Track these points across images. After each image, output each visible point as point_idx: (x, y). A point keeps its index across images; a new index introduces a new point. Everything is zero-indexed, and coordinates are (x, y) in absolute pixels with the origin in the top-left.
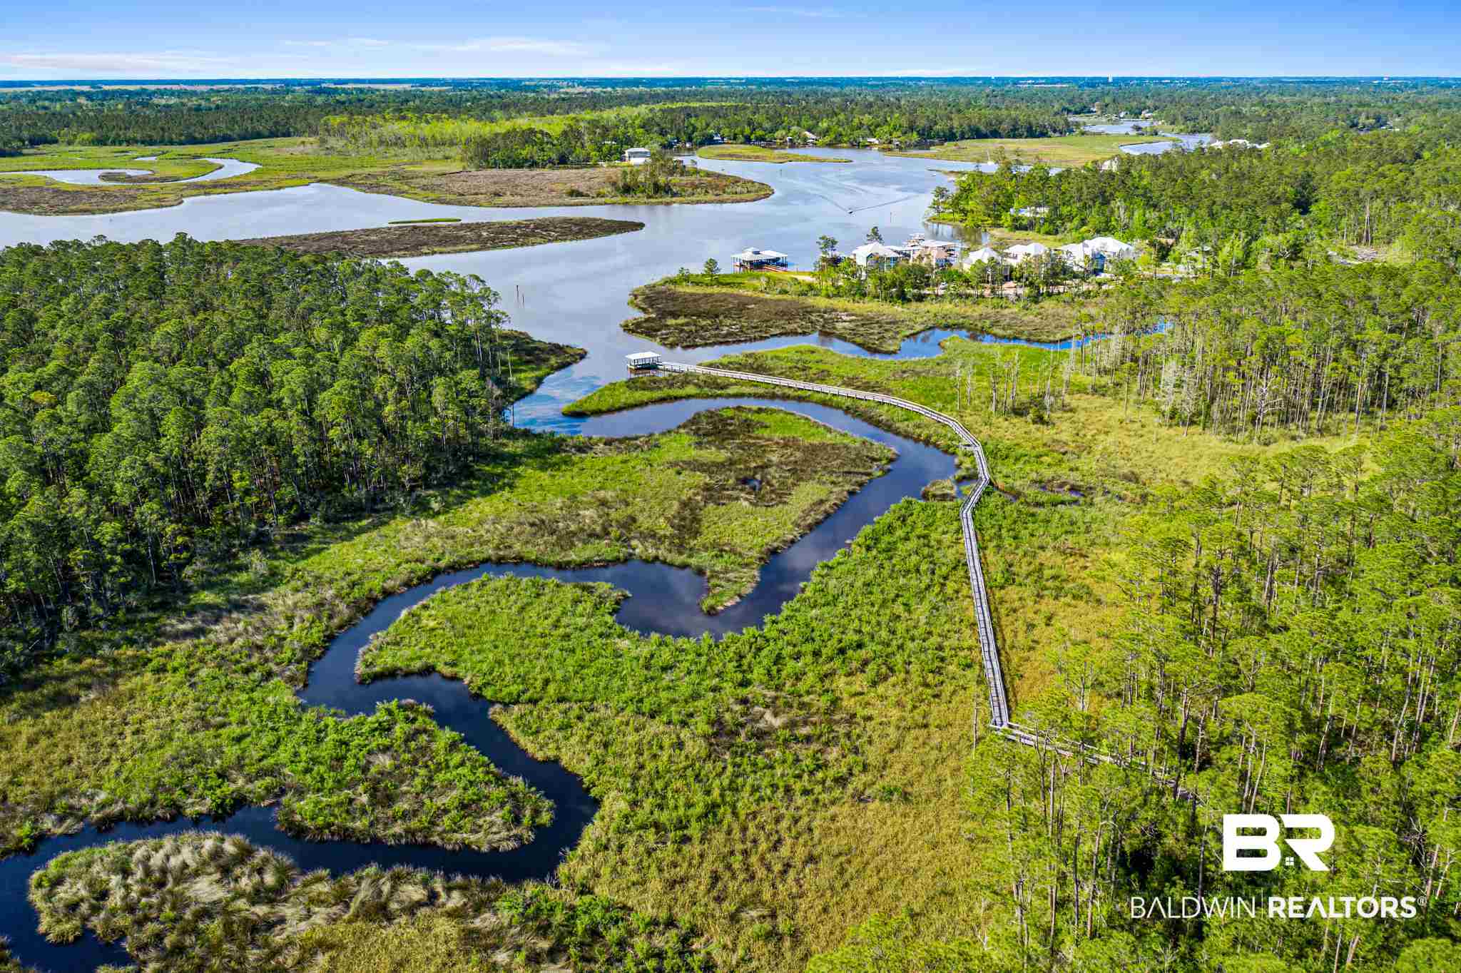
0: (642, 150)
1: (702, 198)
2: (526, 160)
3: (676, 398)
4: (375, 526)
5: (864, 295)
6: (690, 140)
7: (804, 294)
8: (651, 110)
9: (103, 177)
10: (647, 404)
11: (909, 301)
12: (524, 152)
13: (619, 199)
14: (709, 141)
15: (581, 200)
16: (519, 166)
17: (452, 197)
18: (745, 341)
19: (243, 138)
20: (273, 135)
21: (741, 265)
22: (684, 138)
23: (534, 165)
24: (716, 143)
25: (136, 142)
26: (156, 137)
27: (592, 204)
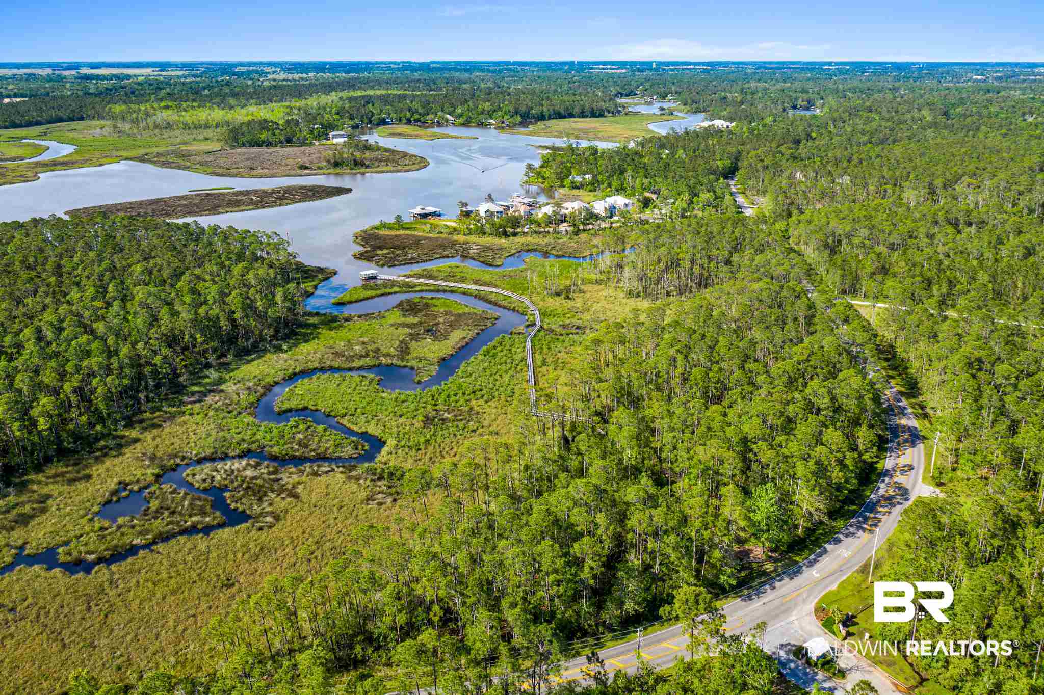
0: (340, 132)
1: (385, 169)
2: (263, 142)
3: (389, 294)
4: (258, 358)
6: (370, 122)
7: (451, 233)
8: (341, 98)
10: (374, 297)
11: (509, 236)
12: (262, 136)
13: (331, 170)
14: (383, 122)
15: (307, 172)
16: (260, 145)
17: (222, 170)
18: (421, 262)
21: (415, 217)
22: (366, 121)
23: (269, 144)
24: (388, 123)
27: (316, 174)
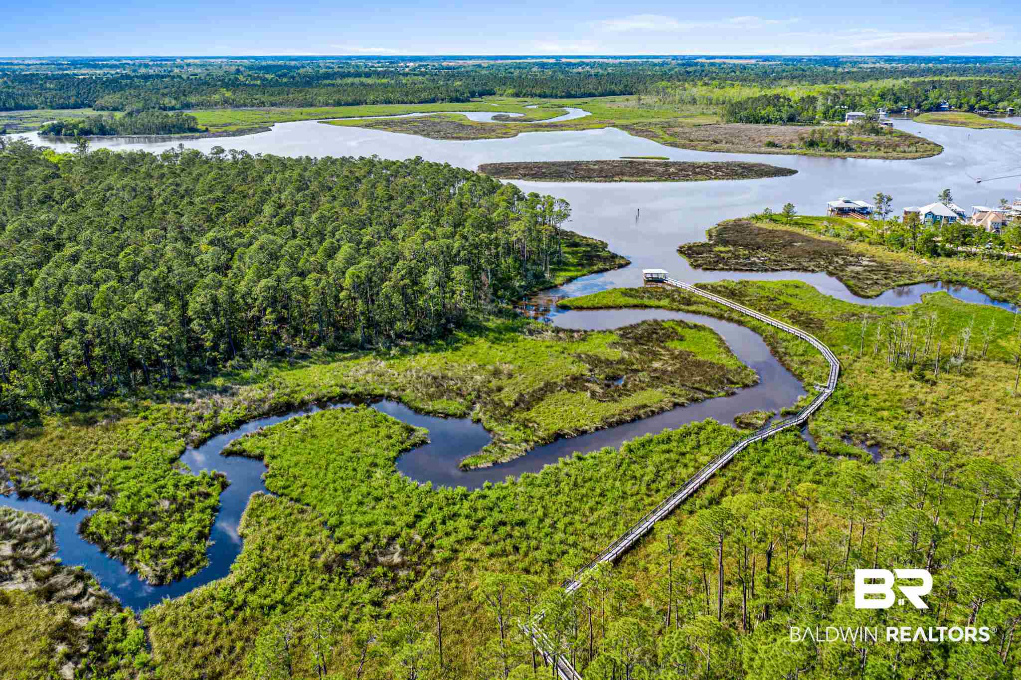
0: (860, 113)
1: (874, 154)
2: (763, 118)
3: (646, 307)
4: (351, 358)
5: (903, 245)
6: (919, 107)
7: (852, 239)
8: (906, 83)
9: (495, 118)
10: (621, 307)
11: (939, 255)
12: (763, 112)
13: (804, 151)
14: (938, 108)
15: (774, 149)
16: (757, 122)
17: (683, 142)
18: (757, 271)
19: (603, 95)
20: (622, 93)
21: (832, 211)
22: (914, 105)
23: (769, 121)
24: (944, 110)
25: (536, 95)
26: (548, 92)
27: (777, 153)
